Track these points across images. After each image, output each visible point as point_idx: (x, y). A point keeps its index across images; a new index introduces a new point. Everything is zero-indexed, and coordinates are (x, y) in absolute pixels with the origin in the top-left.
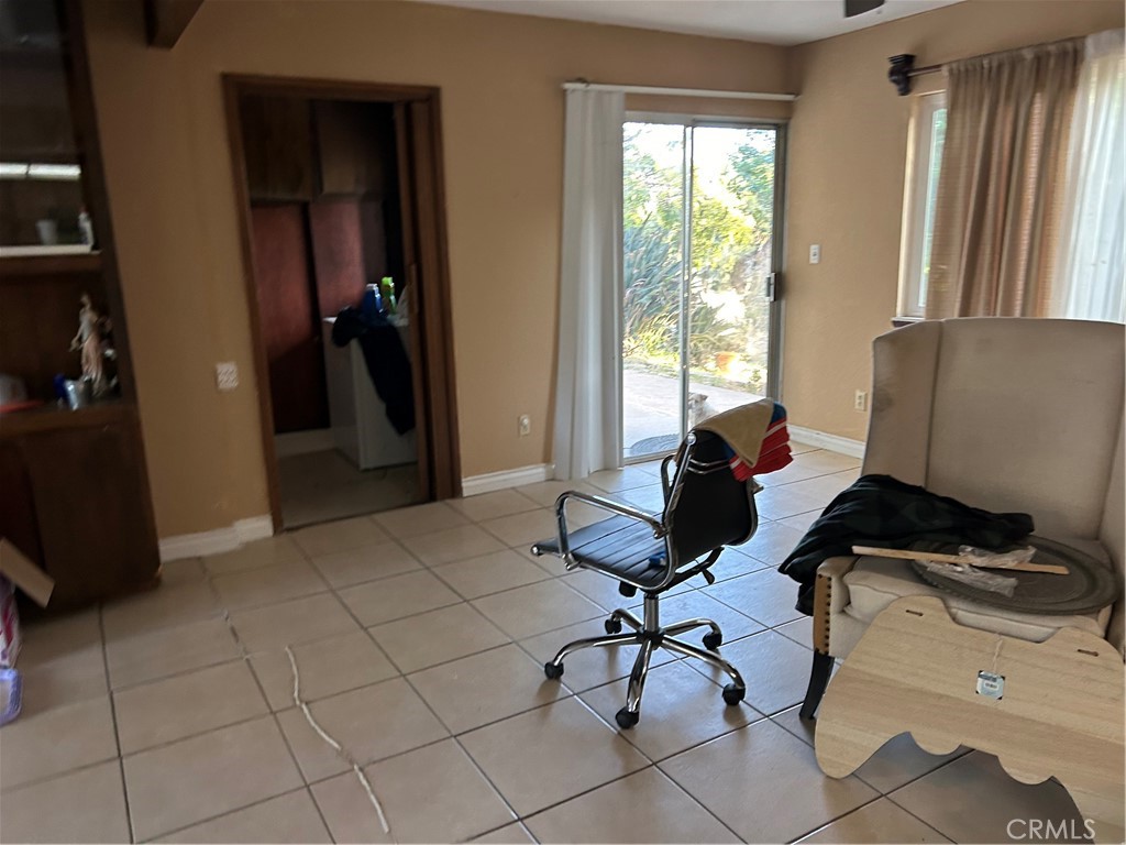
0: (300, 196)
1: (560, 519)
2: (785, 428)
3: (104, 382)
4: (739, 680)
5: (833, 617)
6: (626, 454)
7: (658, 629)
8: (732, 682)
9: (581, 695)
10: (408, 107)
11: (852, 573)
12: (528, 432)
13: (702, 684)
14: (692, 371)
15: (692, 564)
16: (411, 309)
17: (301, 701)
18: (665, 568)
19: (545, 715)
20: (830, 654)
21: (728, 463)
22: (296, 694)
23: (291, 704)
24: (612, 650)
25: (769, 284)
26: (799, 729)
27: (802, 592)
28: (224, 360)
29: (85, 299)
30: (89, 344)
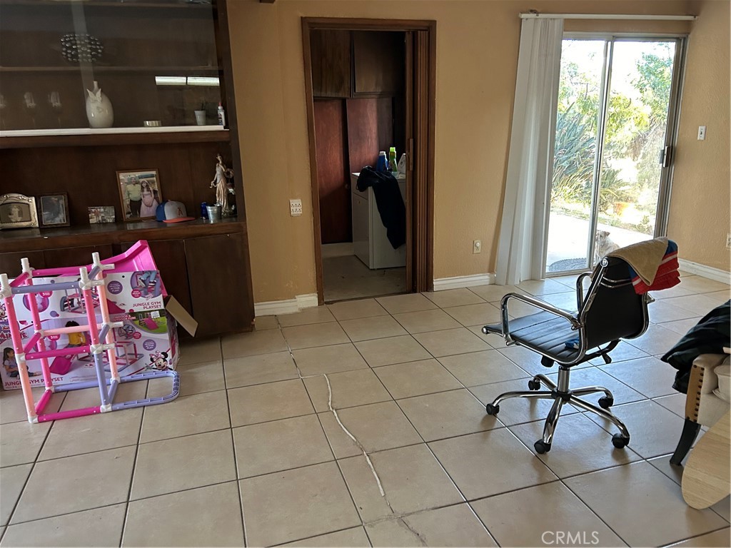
0: (341, 95)
1: (504, 311)
2: (676, 259)
3: (227, 208)
4: (625, 431)
5: (703, 397)
6: (547, 270)
7: (567, 391)
8: (619, 432)
9: (510, 428)
10: (415, 34)
11: (722, 366)
12: (479, 251)
13: (598, 431)
14: (600, 215)
15: (595, 349)
16: (408, 168)
17: (333, 408)
18: (578, 350)
19: (486, 437)
20: (698, 422)
21: (631, 281)
22: (330, 403)
23: (327, 409)
24: (533, 401)
25: (663, 154)
26: (668, 470)
27: (679, 376)
28: (294, 198)
29: (219, 158)
30: (220, 185)
